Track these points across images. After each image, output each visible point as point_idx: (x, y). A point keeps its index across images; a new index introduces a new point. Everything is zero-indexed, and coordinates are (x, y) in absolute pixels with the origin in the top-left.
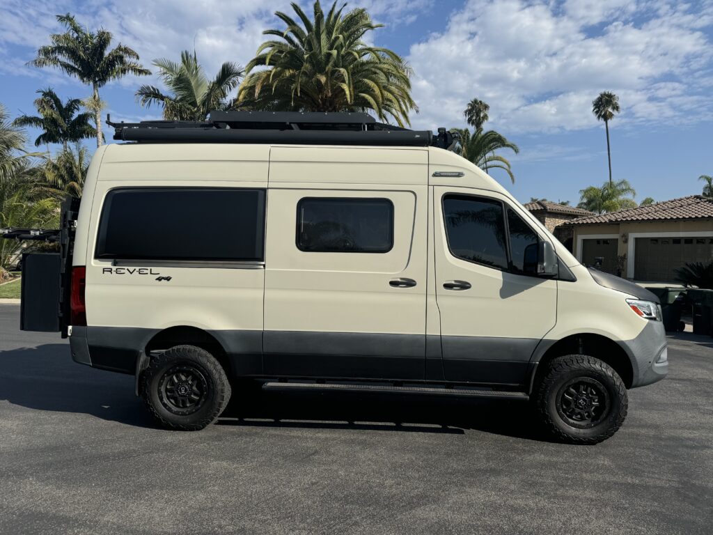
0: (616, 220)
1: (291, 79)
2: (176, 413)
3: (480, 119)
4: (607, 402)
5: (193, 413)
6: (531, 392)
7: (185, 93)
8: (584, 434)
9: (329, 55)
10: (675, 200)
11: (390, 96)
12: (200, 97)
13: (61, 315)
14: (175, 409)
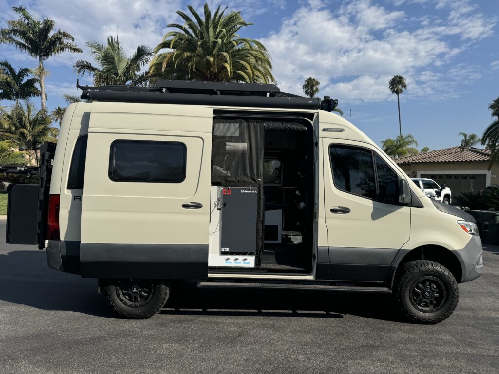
0: (409, 162)
1: (188, 59)
2: (130, 306)
3: (313, 91)
4: (445, 293)
5: (143, 306)
6: (392, 287)
7: (110, 66)
8: (429, 316)
9: (215, 43)
10: (446, 149)
11: (258, 74)
12: (121, 69)
13: (39, 232)
14: (129, 303)
